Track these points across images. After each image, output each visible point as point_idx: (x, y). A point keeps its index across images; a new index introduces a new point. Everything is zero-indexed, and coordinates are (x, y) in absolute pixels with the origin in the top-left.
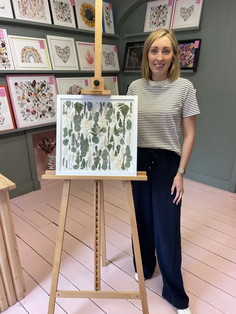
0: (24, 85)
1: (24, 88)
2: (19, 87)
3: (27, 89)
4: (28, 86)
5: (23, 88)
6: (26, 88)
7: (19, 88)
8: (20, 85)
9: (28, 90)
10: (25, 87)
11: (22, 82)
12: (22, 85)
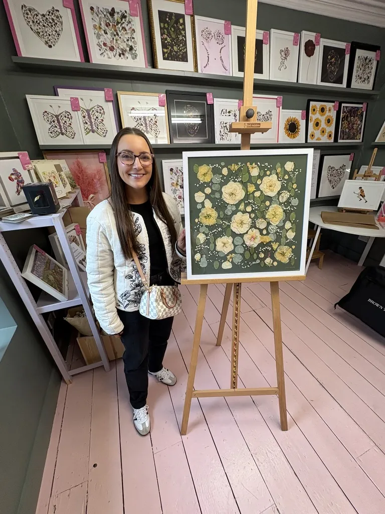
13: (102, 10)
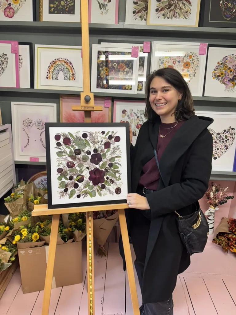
0: (133, 114)
1: (133, 118)
2: (127, 115)
3: (136, 120)
4: (139, 115)
5: (131, 118)
6: (136, 118)
7: (126, 117)
8: (129, 114)
9: (138, 121)
10: (135, 116)
11: (133, 110)
12: (131, 114)
13: (136, 112)
